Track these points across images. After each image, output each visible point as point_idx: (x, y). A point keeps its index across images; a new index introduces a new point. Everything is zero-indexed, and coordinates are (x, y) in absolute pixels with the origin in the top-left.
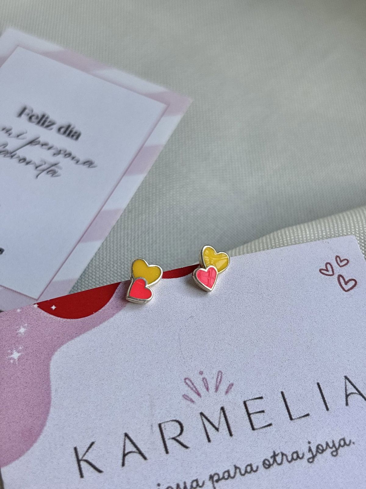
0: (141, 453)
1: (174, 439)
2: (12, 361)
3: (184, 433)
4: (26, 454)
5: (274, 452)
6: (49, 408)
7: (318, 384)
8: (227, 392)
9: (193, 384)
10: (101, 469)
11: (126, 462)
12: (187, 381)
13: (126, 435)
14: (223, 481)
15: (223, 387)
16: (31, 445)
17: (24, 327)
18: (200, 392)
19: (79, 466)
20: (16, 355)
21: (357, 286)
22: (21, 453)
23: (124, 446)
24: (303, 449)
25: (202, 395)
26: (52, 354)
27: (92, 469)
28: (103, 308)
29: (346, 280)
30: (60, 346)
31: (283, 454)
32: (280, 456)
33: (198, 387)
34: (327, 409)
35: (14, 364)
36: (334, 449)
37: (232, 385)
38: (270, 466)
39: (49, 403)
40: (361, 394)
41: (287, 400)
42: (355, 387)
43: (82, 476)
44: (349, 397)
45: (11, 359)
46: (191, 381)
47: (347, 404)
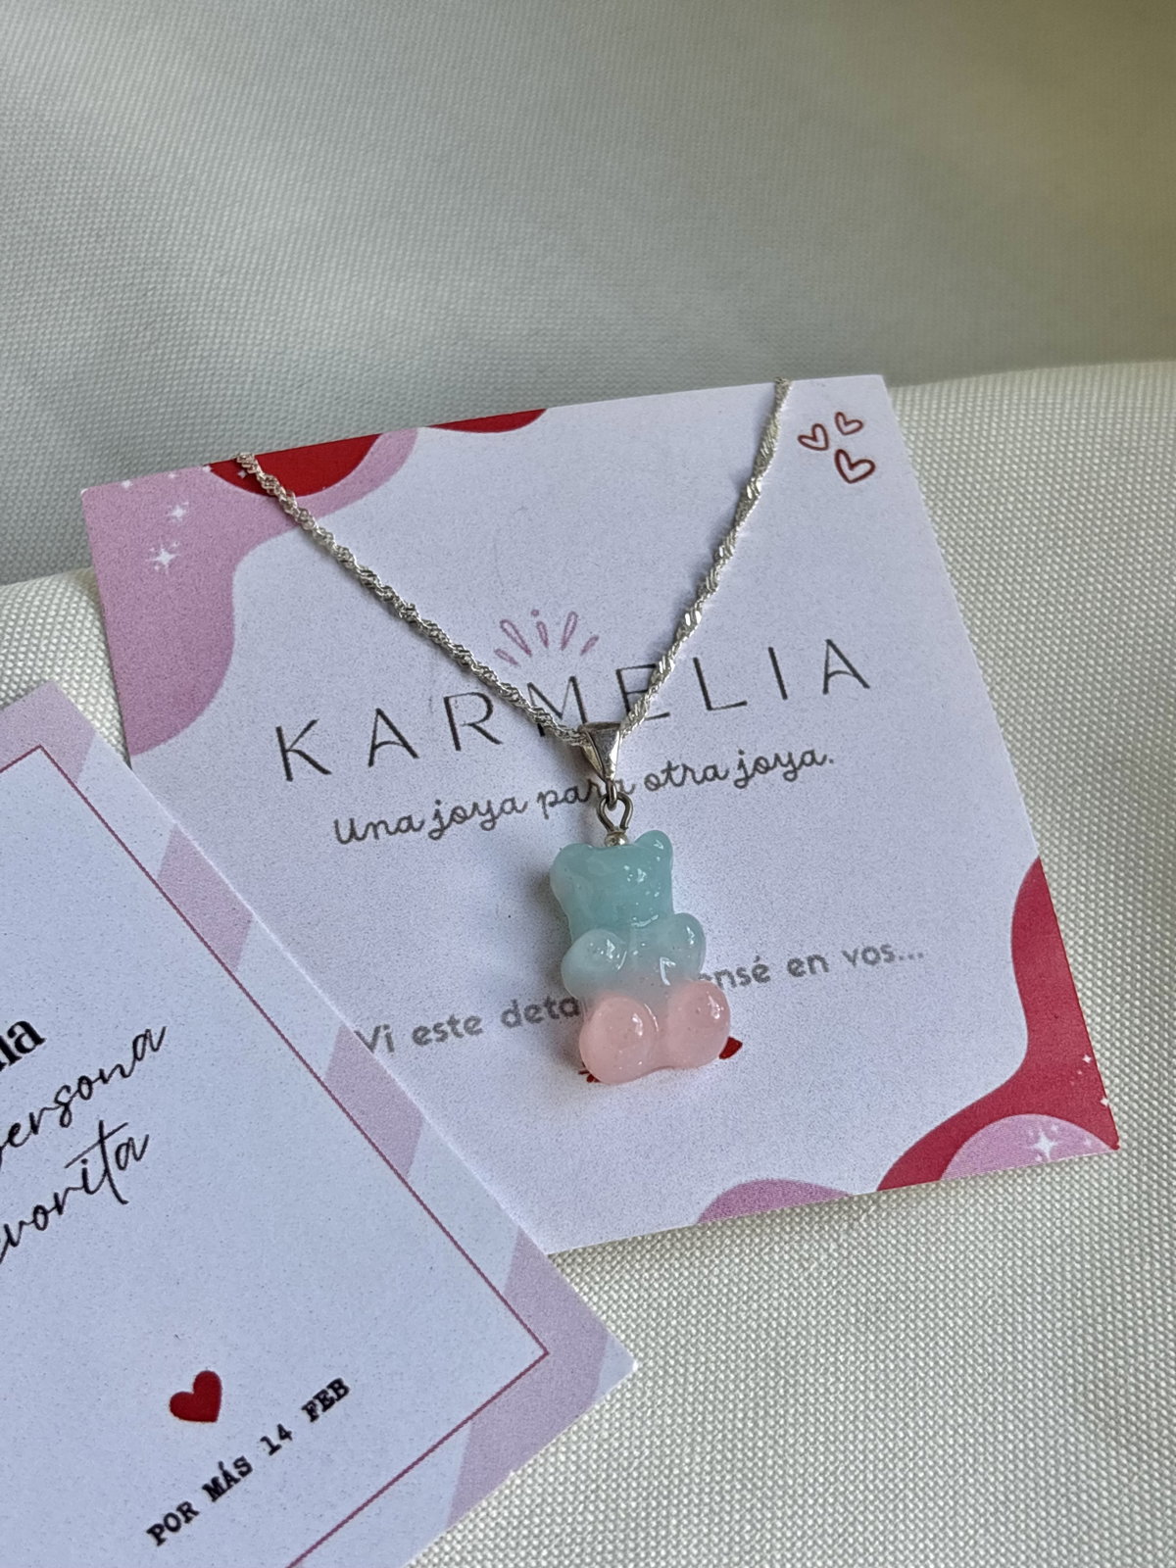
0: (405, 745)
1: (473, 725)
2: (157, 568)
3: (493, 717)
4: (181, 735)
5: (669, 764)
6: (229, 656)
7: (771, 650)
8: (584, 651)
9: (517, 632)
10: (327, 768)
11: (376, 759)
12: (506, 625)
13: (379, 712)
14: (564, 804)
15: (578, 641)
16: (192, 720)
17: (183, 507)
18: (531, 647)
19: (285, 759)
20: (165, 558)
21: (875, 474)
22: (174, 732)
23: (375, 732)
24: (728, 762)
25: (534, 652)
26: (238, 560)
27: (310, 766)
28: (343, 481)
29: (854, 460)
30: (253, 547)
31: (686, 768)
32: (681, 770)
33: (526, 638)
34: (785, 696)
35: (162, 572)
36: (790, 768)
37: (596, 638)
38: (658, 786)
39: (230, 646)
40: (856, 675)
41: (704, 675)
42: (846, 662)
43: (289, 777)
44: (832, 678)
45: (155, 563)
46: (514, 627)
47: (826, 691)
